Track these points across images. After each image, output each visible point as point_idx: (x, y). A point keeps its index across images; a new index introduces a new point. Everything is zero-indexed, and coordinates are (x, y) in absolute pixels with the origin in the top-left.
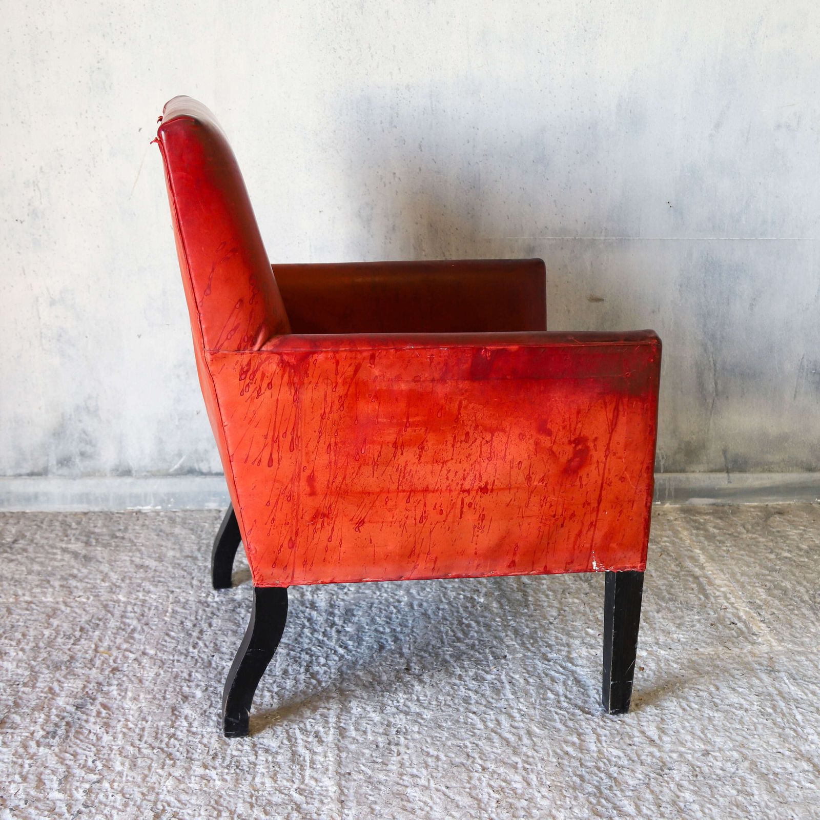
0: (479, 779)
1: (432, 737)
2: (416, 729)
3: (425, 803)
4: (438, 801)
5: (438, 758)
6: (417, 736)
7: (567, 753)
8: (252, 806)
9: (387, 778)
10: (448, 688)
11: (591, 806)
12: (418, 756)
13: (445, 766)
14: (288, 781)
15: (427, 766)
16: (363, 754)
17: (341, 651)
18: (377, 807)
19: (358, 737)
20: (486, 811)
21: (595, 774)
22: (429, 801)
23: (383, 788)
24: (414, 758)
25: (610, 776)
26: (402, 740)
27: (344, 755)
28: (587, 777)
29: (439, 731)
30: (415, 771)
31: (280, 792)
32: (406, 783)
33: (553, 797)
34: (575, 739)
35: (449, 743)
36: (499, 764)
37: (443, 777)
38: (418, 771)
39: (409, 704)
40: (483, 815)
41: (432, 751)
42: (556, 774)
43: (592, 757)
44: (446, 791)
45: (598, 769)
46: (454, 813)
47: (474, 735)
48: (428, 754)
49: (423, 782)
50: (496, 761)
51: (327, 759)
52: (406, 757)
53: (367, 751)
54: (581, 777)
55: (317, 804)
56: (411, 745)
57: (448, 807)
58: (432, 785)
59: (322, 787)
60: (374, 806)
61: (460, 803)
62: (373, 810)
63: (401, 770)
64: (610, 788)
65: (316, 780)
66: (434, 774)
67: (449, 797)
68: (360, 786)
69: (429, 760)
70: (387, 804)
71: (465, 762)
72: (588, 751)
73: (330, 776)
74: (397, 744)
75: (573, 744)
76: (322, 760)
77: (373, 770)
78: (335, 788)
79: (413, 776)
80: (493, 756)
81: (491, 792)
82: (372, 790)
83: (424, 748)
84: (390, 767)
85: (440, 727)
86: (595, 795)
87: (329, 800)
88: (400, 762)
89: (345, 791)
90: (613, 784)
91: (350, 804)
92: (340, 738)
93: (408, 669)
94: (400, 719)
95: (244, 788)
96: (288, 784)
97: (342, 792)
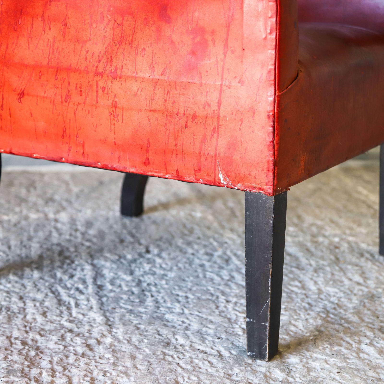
0: (225, 307)
1: (179, 286)
2: (164, 282)
3: (183, 322)
4: (194, 320)
5: (187, 297)
6: (166, 286)
7: (292, 291)
8: (27, 332)
9: (146, 310)
10: (184, 260)
11: (322, 318)
12: (169, 297)
13: (195, 301)
14: (57, 316)
15: (179, 302)
16: (122, 298)
17: (88, 244)
18: (142, 327)
19: (115, 289)
20: (237, 324)
21: (319, 302)
22: (186, 320)
23: (144, 315)
24: (166, 298)
25: (332, 303)
26: (153, 289)
27: (104, 299)
28: (314, 303)
29: (183, 282)
30: (169, 305)
31: (52, 322)
32: (163, 312)
33: (290, 314)
34: (297, 283)
35: (194, 289)
36: (239, 298)
37: (194, 306)
38: (171, 304)
39: (154, 269)
40: (234, 326)
41: (180, 293)
42: (288, 302)
43: (313, 292)
44: (200, 315)
45: (322, 299)
46: (209, 326)
47: (214, 283)
48: (178, 295)
49: (178, 310)
50: (236, 296)
51: (90, 302)
52: (159, 298)
53: (125, 297)
54: (309, 304)
55: (87, 327)
56: (162, 291)
57: (204, 323)
58: (186, 311)
59: (89, 318)
60: (139, 326)
61: (213, 320)
62: (138, 329)
63: (157, 305)
64: (335, 309)
65: (83, 315)
66: (186, 306)
67: (202, 317)
68: (124, 316)
69: (180, 299)
70: (150, 324)
71: (210, 298)
72: (310, 290)
73: (95, 311)
74: (150, 291)
75: (297, 286)
76: (86, 303)
77: (132, 306)
78: (102, 318)
79: (169, 308)
80: (232, 294)
81: (238, 313)
82: (135, 317)
83: (174, 292)
84: (147, 303)
85: (184, 280)
86: (323, 312)
87: (98, 325)
88: (154, 300)
89: (112, 319)
90: (336, 306)
91: (117, 326)
92: (99, 290)
93: (148, 252)
94: (149, 278)
95: (17, 322)
96: (58, 319)
97: (108, 320)
